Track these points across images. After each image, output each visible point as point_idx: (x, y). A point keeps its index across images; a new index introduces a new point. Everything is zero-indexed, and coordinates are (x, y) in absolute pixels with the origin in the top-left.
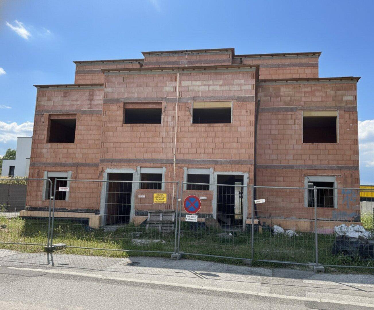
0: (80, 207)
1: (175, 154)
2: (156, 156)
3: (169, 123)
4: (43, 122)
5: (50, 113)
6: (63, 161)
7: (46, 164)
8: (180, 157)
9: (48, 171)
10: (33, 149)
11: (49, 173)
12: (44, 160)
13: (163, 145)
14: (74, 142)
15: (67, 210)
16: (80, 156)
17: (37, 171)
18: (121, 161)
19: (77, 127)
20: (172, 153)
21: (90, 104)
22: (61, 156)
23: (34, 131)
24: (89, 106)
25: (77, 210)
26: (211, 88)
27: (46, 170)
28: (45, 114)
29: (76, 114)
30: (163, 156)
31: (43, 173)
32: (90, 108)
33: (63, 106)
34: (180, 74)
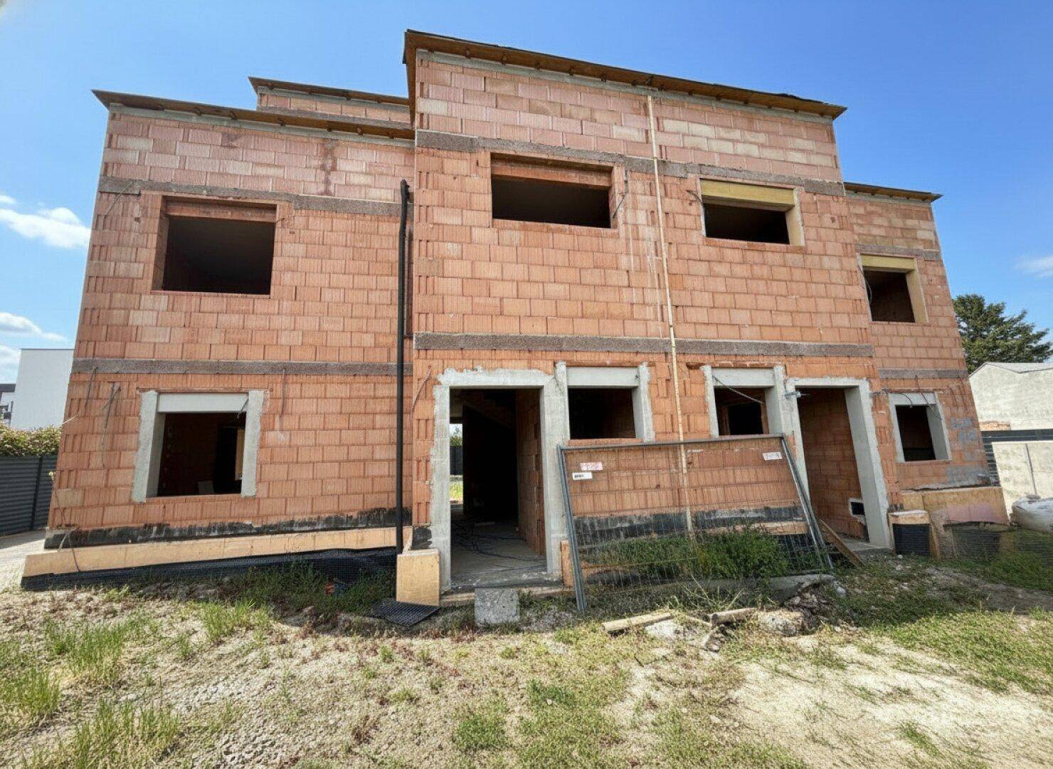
0: (299, 512)
1: (671, 323)
2: (612, 330)
3: (640, 228)
4: (137, 220)
5: (165, 194)
6: (226, 354)
7: (153, 367)
8: (687, 333)
9: (160, 393)
10: (89, 312)
11: (163, 397)
12: (138, 352)
13: (635, 296)
14: (268, 292)
15: (250, 527)
16: (296, 339)
17: (106, 390)
18: (495, 343)
19: (277, 247)
20: (663, 320)
21: (327, 182)
22: (216, 338)
23: (93, 246)
24: (322, 188)
25: (291, 523)
26: (741, 148)
27: (149, 389)
28: (143, 192)
29: (273, 208)
30: (635, 331)
31: (137, 397)
32: (327, 192)
33: (221, 174)
34: (654, 98)
